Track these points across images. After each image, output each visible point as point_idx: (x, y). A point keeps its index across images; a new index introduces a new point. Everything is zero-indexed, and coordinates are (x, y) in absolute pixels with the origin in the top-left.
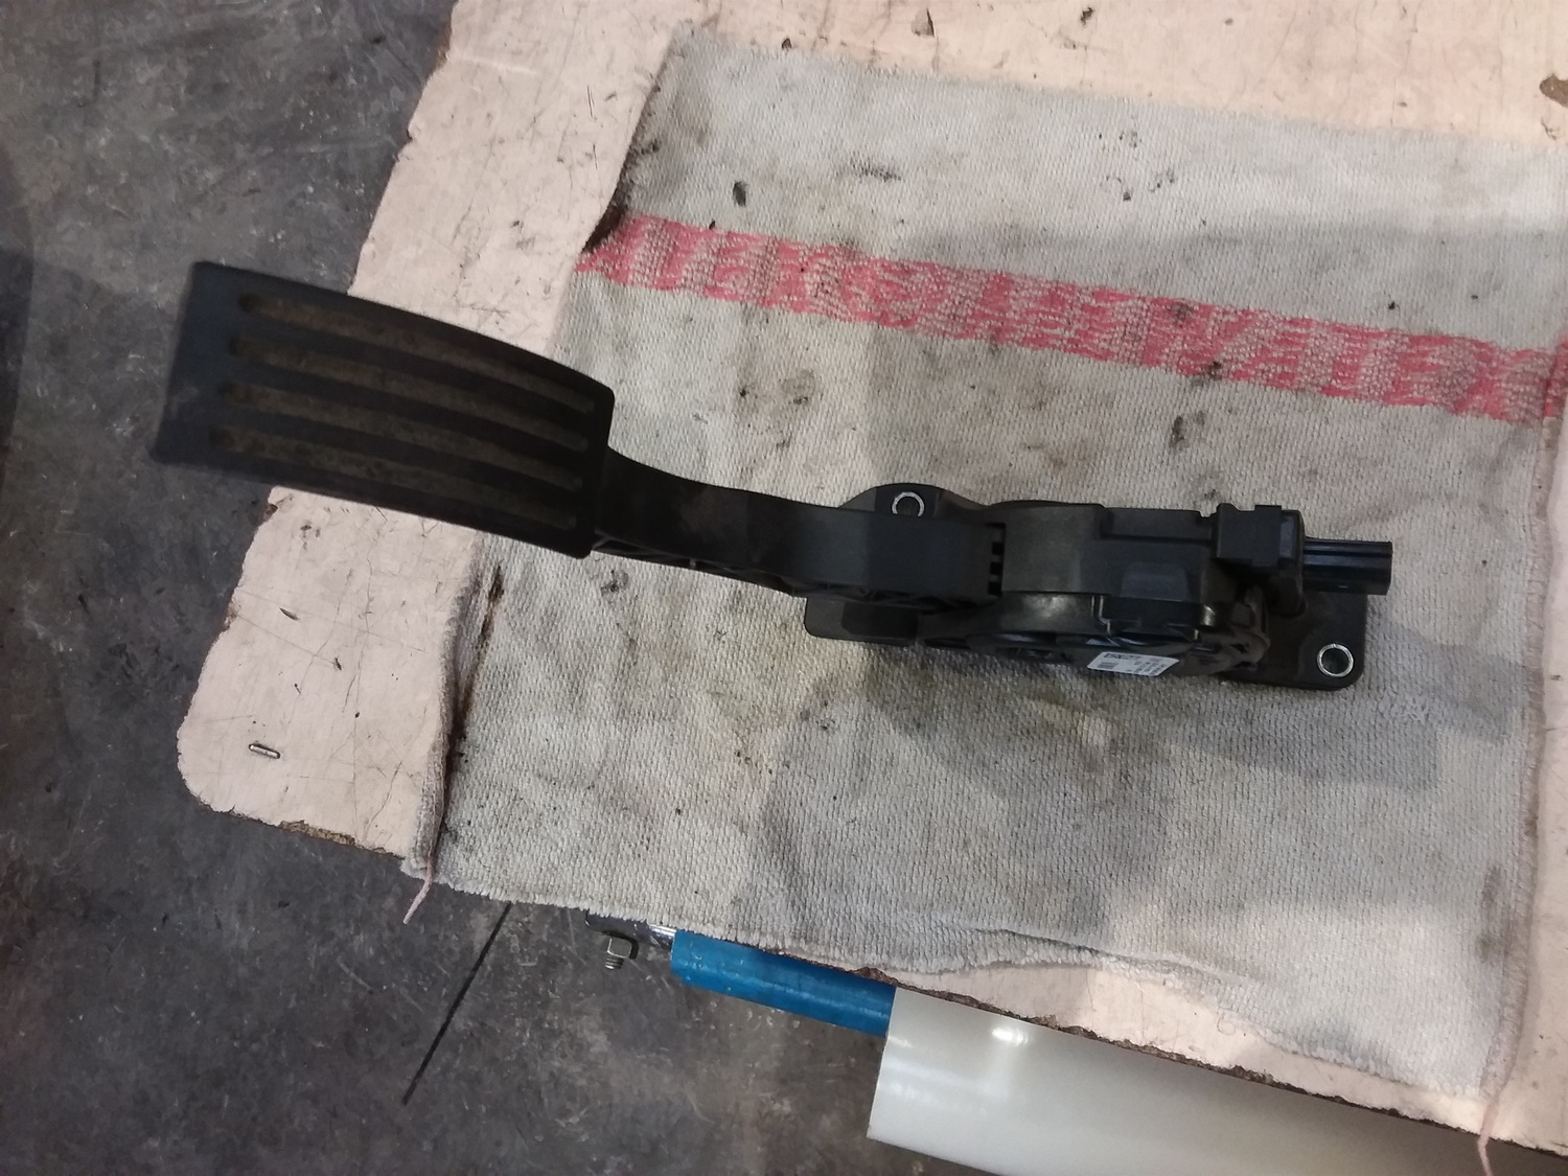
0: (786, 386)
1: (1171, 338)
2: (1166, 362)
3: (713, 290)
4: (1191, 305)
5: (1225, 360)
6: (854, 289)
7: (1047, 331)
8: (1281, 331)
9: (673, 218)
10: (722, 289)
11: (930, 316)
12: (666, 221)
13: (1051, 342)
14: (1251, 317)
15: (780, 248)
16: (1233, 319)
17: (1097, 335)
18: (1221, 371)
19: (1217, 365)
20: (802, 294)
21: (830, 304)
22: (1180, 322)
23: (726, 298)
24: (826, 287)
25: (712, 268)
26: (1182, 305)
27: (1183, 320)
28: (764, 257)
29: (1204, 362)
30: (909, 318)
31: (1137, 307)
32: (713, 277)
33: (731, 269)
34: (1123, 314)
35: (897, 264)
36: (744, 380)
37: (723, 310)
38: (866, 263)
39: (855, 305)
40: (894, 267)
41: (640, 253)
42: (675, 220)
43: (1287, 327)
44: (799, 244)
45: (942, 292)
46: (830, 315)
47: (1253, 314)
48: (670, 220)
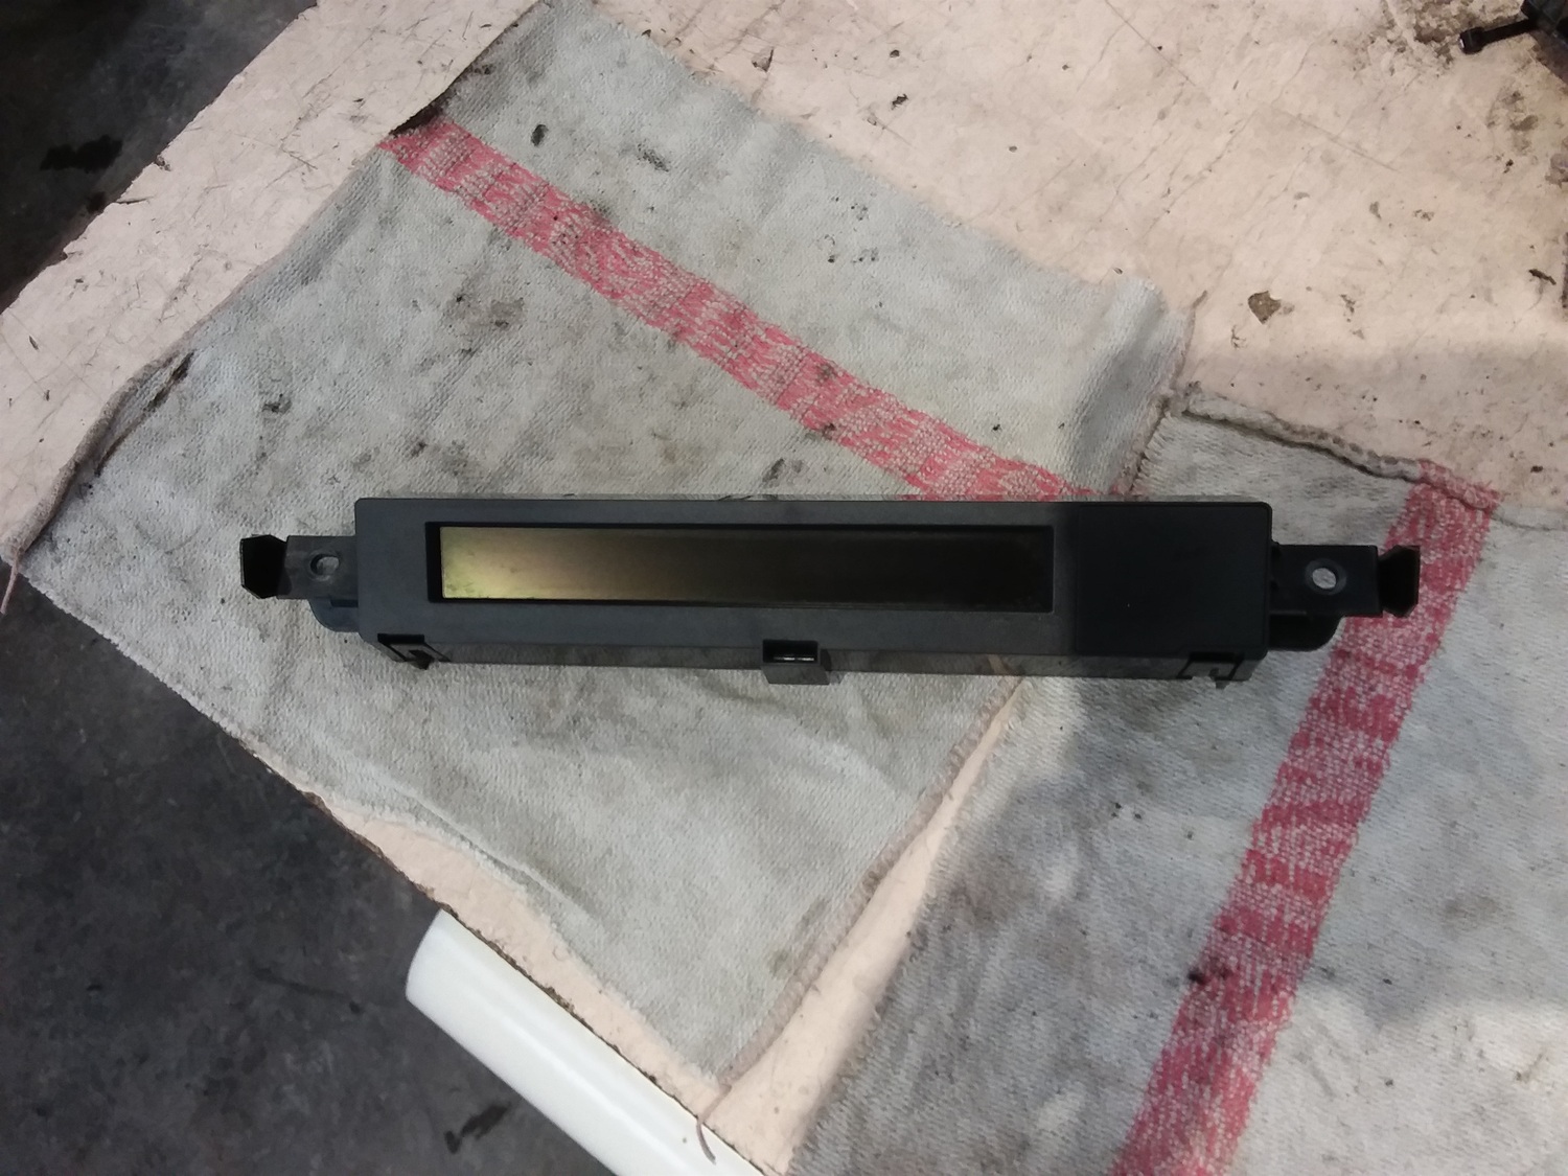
0: (496, 307)
1: (809, 391)
2: (794, 410)
3: (478, 205)
4: (836, 370)
5: (840, 426)
6: (587, 249)
7: (717, 344)
8: (899, 417)
9: (477, 134)
10: (487, 208)
12: (469, 135)
13: (716, 355)
14: (879, 397)
15: (548, 192)
16: (863, 394)
17: (754, 365)
18: (833, 432)
19: (832, 427)
20: (545, 237)
21: (563, 253)
22: (822, 381)
23: (485, 215)
24: (566, 239)
25: (486, 187)
26: (830, 367)
27: (825, 380)
28: (530, 196)
29: (824, 421)
30: (620, 292)
31: (794, 354)
32: (484, 195)
33: (500, 195)
34: (781, 355)
35: (631, 243)
36: (466, 289)
37: (478, 224)
38: (608, 232)
39: (582, 264)
40: (628, 245)
41: (436, 152)
42: (478, 137)
43: (905, 416)
44: (563, 194)
45: (655, 281)
46: (559, 263)
47: (883, 395)
48: (473, 135)
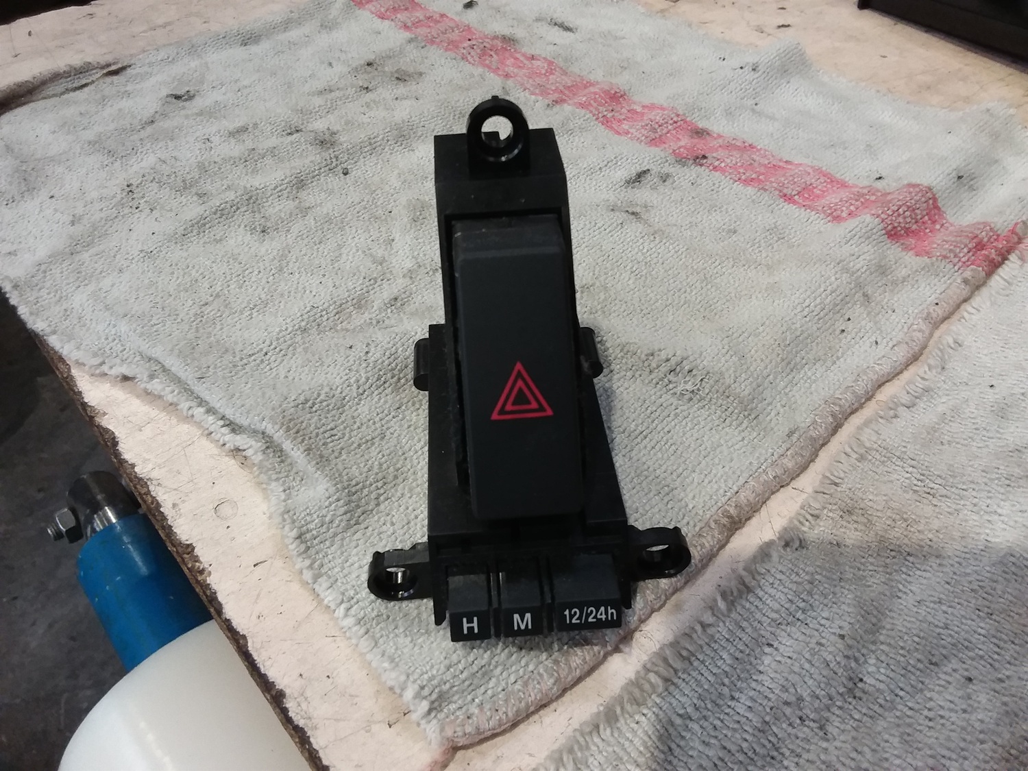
0: (400, 71)
1: (681, 140)
2: (665, 148)
3: (407, 28)
4: (710, 133)
5: (713, 158)
8: (774, 163)
10: (413, 29)
11: (525, 78)
14: (754, 149)
15: (467, 29)
16: (738, 144)
18: (705, 161)
19: (704, 157)
20: (457, 47)
21: (469, 54)
22: (695, 136)
23: (410, 32)
25: (417, 21)
26: (704, 131)
27: (698, 136)
29: (697, 154)
30: (512, 75)
31: (669, 117)
32: (413, 24)
34: (656, 115)
35: (531, 54)
38: (513, 49)
39: (484, 60)
40: (529, 56)
41: (384, 0)
42: (420, 3)
43: (781, 163)
47: (758, 149)
